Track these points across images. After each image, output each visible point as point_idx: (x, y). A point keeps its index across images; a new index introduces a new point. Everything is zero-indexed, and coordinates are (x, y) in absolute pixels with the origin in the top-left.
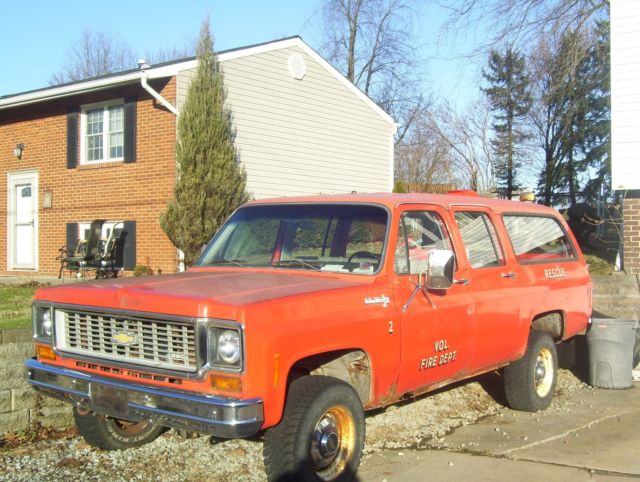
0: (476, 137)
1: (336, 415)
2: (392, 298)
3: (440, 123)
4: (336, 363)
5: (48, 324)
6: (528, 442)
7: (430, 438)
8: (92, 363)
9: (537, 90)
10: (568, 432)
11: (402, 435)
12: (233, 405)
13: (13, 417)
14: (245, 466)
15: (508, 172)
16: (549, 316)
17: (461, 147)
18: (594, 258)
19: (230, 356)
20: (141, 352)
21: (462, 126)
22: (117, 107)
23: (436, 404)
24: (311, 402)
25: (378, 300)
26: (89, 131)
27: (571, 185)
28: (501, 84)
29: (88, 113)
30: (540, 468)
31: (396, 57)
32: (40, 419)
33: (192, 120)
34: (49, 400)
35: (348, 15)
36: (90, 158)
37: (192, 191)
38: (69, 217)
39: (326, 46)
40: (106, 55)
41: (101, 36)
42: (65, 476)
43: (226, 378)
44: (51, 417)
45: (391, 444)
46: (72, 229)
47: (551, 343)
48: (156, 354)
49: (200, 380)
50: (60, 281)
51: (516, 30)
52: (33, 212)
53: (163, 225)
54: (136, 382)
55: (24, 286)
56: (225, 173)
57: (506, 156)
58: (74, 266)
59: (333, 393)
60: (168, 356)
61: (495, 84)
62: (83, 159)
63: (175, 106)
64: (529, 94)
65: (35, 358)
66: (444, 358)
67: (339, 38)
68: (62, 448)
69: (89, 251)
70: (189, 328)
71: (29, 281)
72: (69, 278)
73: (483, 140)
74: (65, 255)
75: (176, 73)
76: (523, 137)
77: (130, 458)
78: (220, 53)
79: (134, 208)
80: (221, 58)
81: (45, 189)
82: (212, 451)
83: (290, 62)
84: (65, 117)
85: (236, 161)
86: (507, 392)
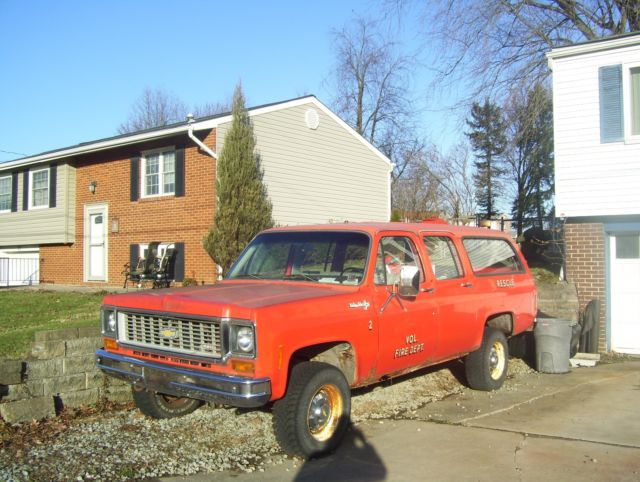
0: (457, 175)
1: (328, 392)
2: (372, 303)
3: (429, 163)
4: (329, 352)
5: (112, 323)
6: (480, 414)
7: (406, 410)
8: (145, 352)
9: (511, 133)
10: (512, 407)
11: (384, 409)
12: (248, 382)
13: (87, 393)
14: (261, 431)
15: (487, 200)
16: (502, 317)
17: (446, 182)
18: (544, 271)
19: (246, 346)
20: (181, 343)
21: (447, 165)
22: (170, 152)
23: (413, 386)
24: (308, 382)
25: (360, 305)
26: (148, 172)
27: (539, 211)
28: (481, 129)
29: (147, 157)
30: (486, 433)
31: (396, 109)
32: (107, 395)
33: (228, 163)
34: (114, 381)
35: (357, 76)
36: (149, 193)
37: (228, 219)
38: (131, 240)
39: (339, 100)
40: (163, 108)
41: (159, 93)
42: (125, 437)
43: (243, 363)
44: (115, 394)
45: (374, 416)
46: (135, 249)
47: (502, 337)
48: (192, 345)
49: (224, 364)
50: (125, 291)
51: (490, 87)
52: (104, 235)
53: (205, 247)
54: (177, 366)
55: (96, 294)
56: (254, 204)
57: (486, 187)
58: (136, 278)
59: (324, 375)
60: (201, 347)
61: (476, 129)
62: (143, 194)
63: (215, 151)
64: (504, 137)
65: (103, 348)
66: (414, 349)
67: (349, 94)
68: (123, 417)
69: (147, 267)
70: (217, 325)
71: (100, 290)
72: (132, 288)
73: (463, 175)
74: (128, 270)
75: (216, 126)
76: (499, 172)
77: (174, 425)
78: (251, 109)
79: (183, 233)
80: (252, 113)
81: (113, 217)
82: (237, 420)
83: (306, 116)
84: (129, 160)
85: (263, 195)
86: (468, 375)
